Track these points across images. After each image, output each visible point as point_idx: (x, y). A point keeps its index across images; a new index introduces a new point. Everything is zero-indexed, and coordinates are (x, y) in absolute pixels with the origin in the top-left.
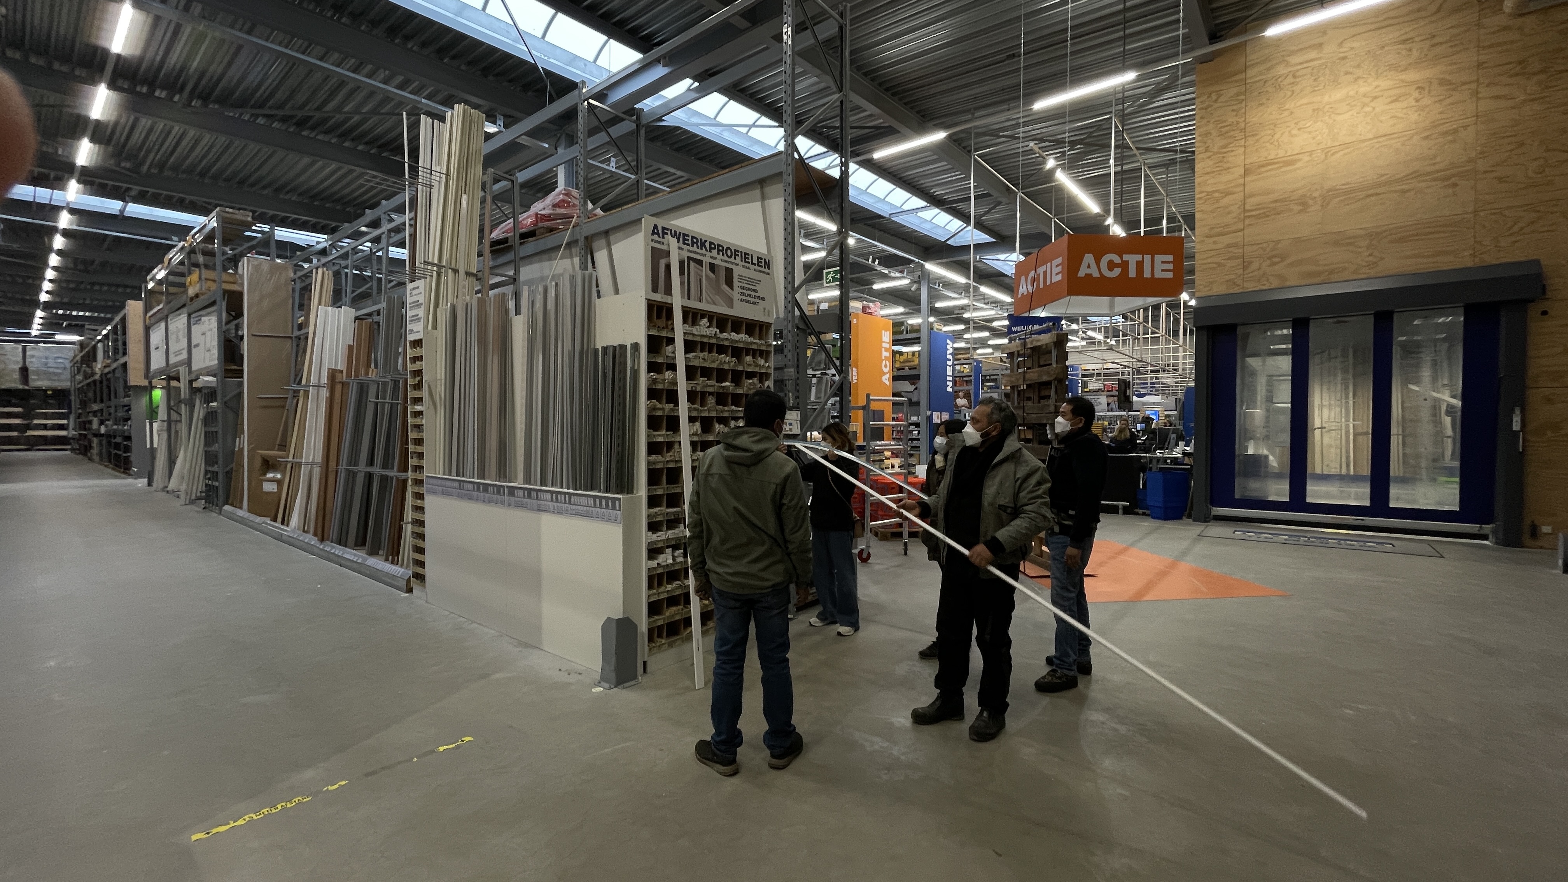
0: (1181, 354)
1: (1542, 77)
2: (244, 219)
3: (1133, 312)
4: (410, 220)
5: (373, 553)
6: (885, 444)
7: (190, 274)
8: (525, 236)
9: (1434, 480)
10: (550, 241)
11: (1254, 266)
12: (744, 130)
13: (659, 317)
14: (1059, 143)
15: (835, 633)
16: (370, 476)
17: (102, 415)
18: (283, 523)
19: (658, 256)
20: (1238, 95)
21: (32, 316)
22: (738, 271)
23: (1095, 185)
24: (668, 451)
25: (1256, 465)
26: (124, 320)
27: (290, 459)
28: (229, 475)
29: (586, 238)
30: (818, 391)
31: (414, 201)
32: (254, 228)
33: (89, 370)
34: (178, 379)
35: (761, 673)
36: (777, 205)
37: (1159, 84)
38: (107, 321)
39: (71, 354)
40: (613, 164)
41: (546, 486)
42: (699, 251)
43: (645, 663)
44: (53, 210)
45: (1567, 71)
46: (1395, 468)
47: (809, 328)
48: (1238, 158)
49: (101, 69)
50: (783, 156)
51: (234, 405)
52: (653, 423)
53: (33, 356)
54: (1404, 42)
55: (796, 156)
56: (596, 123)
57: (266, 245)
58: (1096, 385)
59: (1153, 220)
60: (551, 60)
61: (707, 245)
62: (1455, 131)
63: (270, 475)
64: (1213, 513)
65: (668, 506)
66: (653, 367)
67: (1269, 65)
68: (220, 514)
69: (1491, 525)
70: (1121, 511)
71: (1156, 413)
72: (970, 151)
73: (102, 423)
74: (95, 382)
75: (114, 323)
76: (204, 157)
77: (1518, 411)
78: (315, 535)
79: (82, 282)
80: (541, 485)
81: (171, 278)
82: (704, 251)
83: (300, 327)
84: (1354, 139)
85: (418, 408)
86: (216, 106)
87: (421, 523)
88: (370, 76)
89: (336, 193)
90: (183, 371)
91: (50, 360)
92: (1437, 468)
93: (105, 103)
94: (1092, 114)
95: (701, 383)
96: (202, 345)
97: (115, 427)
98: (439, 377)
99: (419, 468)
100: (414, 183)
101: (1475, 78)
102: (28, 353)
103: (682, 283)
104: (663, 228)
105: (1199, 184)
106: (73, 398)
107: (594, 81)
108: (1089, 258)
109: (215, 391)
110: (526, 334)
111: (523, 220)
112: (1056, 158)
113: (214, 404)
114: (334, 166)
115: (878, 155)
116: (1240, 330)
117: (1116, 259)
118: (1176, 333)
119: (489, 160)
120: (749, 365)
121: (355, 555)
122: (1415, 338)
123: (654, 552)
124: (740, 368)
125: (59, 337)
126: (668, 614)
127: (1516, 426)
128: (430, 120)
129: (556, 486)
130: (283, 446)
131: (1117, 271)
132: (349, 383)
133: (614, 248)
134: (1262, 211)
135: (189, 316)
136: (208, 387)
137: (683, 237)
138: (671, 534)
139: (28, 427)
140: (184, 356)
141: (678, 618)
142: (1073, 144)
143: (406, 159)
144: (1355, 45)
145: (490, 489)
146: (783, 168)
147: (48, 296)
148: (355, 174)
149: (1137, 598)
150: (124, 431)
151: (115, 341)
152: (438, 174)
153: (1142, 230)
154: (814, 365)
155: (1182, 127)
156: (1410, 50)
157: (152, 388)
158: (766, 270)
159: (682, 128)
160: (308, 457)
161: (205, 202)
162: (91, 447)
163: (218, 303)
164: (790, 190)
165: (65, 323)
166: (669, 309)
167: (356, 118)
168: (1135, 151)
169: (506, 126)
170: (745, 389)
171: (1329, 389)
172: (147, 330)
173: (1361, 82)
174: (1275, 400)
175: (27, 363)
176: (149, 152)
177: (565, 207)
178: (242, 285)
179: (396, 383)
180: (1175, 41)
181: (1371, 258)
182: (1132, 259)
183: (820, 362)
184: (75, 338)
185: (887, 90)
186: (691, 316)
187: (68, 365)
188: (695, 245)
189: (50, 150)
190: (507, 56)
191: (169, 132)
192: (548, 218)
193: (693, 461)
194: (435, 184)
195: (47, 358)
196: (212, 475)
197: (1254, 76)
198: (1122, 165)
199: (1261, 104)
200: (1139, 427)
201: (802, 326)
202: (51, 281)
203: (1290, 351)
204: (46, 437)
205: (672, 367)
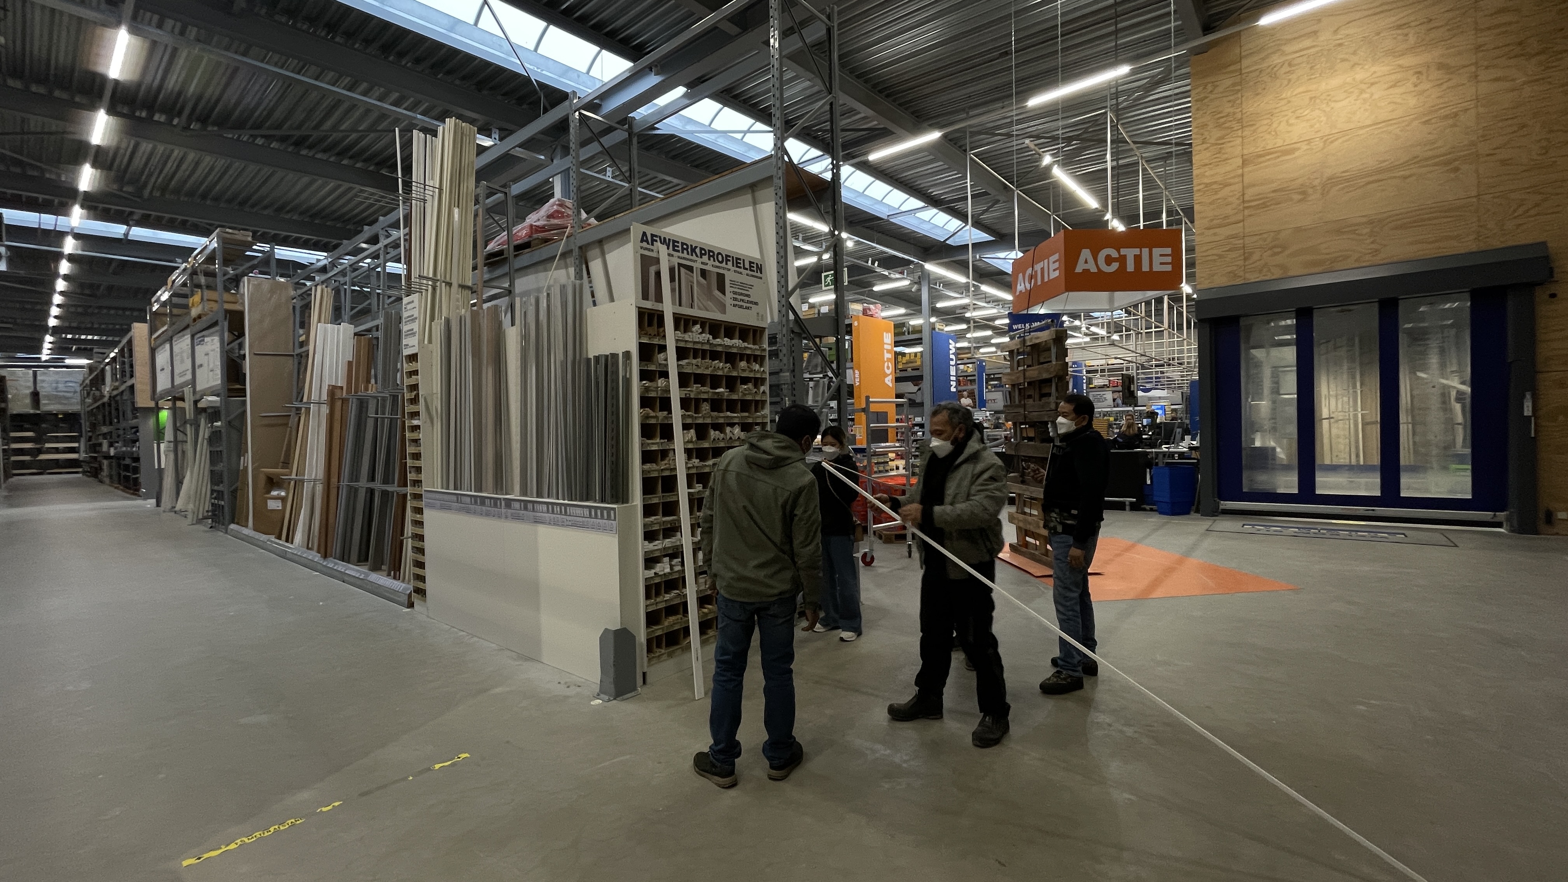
0: (1186, 347)
1: (1542, 57)
2: (243, 238)
3: (1136, 306)
4: (405, 235)
5: (375, 568)
6: (890, 446)
7: (192, 295)
8: (519, 248)
9: (1445, 468)
10: (544, 252)
11: (1256, 257)
12: (739, 136)
13: (650, 324)
14: (1055, 139)
15: (838, 638)
16: (371, 492)
17: (111, 437)
18: (287, 541)
19: (647, 263)
20: (1234, 85)
21: (41, 341)
22: (729, 276)
23: (1094, 180)
24: (662, 460)
25: (1264, 457)
26: (130, 342)
27: (293, 476)
28: (234, 493)
29: (580, 248)
30: (815, 395)
31: (408, 218)
32: (254, 247)
33: (97, 393)
34: (183, 399)
35: (764, 683)
36: (768, 209)
37: (1153, 77)
38: (114, 344)
39: (80, 378)
40: (609, 173)
41: (542, 497)
42: (690, 257)
43: (644, 674)
44: (58, 236)
45: (1565, 51)
46: (1405, 457)
47: (804, 332)
48: (1235, 148)
49: (100, 96)
50: (773, 160)
51: (237, 425)
52: (647, 431)
53: (43, 381)
54: (1399, 27)
55: (786, 158)
56: (589, 135)
57: (267, 264)
58: (1101, 381)
59: (1153, 214)
60: (544, 72)
61: (698, 251)
62: (1456, 115)
63: (274, 493)
64: (1221, 507)
65: (664, 515)
66: (645, 375)
67: (1262, 55)
68: (226, 533)
69: (1505, 513)
70: (1128, 508)
71: (1163, 408)
72: (965, 151)
73: (111, 445)
74: (104, 404)
75: (121, 345)
76: (206, 177)
77: (1528, 396)
78: (319, 552)
79: (90, 307)
80: (537, 497)
81: (175, 300)
82: (696, 258)
83: (302, 344)
84: (1352, 126)
85: (415, 422)
86: (216, 128)
87: (421, 538)
88: (365, 94)
89: (335, 211)
90: (187, 391)
91: (60, 385)
92: (1448, 455)
93: (106, 129)
94: (1087, 109)
95: (694, 390)
96: (205, 365)
97: (124, 449)
98: (435, 391)
99: (417, 483)
100: (408, 200)
101: (1474, 61)
102: (39, 378)
103: (673, 290)
104: (652, 235)
105: (1197, 176)
106: (83, 421)
107: (586, 90)
108: (1086, 253)
109: (219, 412)
110: (519, 346)
111: (518, 232)
112: (1052, 155)
113: (219, 424)
114: (332, 184)
115: (873, 157)
116: (1243, 322)
117: (1114, 253)
118: (1180, 327)
119: (482, 174)
120: (744, 370)
121: (358, 571)
122: (1422, 325)
123: (650, 561)
124: (735, 374)
125: (68, 362)
126: (666, 624)
127: (1528, 411)
128: (422, 135)
129: (552, 497)
130: (287, 463)
131: (1115, 266)
132: (348, 400)
133: (608, 257)
134: (1261, 202)
135: (193, 337)
136: (212, 407)
137: (672, 244)
138: (668, 543)
139: (40, 451)
140: (189, 376)
141: (676, 627)
142: (1068, 140)
143: (400, 175)
144: (1350, 31)
145: (487, 501)
146: (773, 171)
147: (56, 320)
148: (354, 192)
149: (1143, 597)
150: (133, 453)
151: (123, 363)
152: (431, 189)
153: (1142, 224)
154: (810, 369)
155: (1176, 120)
156: (1407, 35)
157: (158, 409)
158: (759, 274)
159: (677, 136)
160: (310, 474)
161: (207, 224)
162: (101, 469)
163: (220, 323)
164: (780, 193)
165: (74, 347)
166: (661, 317)
167: (354, 136)
168: (1132, 146)
169: (501, 139)
170: (740, 394)
171: (1335, 378)
172: (153, 351)
173: (1358, 68)
174: (1282, 392)
175: (38, 389)
176: (150, 175)
177: (558, 218)
178: (243, 304)
179: (395, 398)
180: (1168, 32)
181: (1373, 246)
182: (1130, 253)
183: (816, 366)
184: (84, 362)
185: (880, 92)
186: (683, 322)
187: (78, 389)
188: (685, 252)
189: (53, 177)
190: (500, 70)
191: (169, 157)
192: (542, 229)
193: (688, 468)
194: (428, 198)
195: (57, 382)
196: (217, 495)
197: (1248, 67)
198: (1117, 160)
199: (1257, 94)
200: (1145, 422)
201: (797, 330)
202: (58, 306)
203: (1295, 341)
204: (57, 460)
205: (665, 375)
